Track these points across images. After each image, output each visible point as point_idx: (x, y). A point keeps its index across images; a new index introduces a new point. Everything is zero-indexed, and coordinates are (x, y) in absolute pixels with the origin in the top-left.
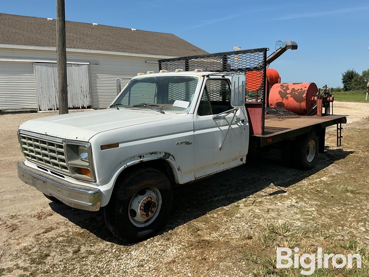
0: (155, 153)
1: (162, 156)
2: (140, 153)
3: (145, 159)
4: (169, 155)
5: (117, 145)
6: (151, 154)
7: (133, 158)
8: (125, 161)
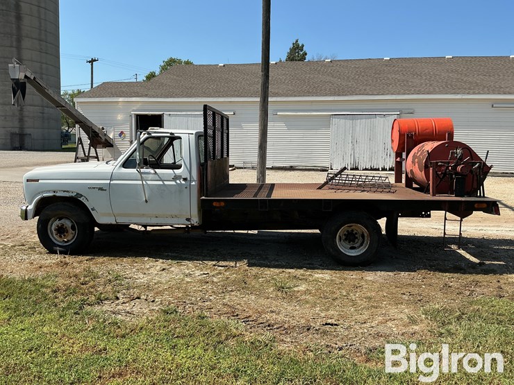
0: (68, 192)
1: (74, 195)
2: (54, 189)
3: (58, 194)
4: (82, 196)
5: (38, 180)
6: (64, 191)
7: (49, 191)
8: (43, 192)
